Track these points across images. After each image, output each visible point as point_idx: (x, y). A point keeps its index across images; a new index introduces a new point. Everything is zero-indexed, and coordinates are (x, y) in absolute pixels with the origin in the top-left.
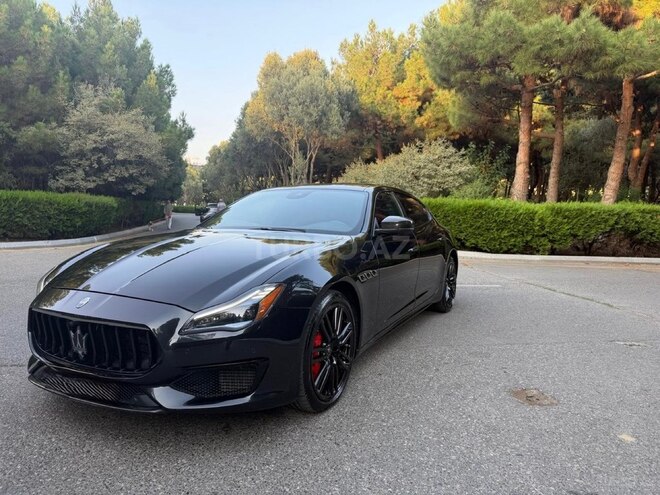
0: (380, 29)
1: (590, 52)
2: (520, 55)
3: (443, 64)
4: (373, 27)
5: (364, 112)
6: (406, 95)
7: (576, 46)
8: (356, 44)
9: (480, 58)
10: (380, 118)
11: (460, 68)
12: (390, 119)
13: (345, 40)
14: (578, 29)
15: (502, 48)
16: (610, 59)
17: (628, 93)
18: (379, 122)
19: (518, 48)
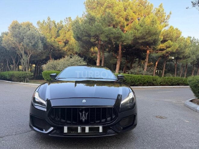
0: (52, 20)
1: (119, 37)
2: (103, 35)
4: (49, 19)
5: (48, 44)
6: (60, 41)
7: (116, 35)
8: (43, 23)
9: (92, 34)
10: (53, 47)
11: (86, 36)
12: (56, 47)
13: (39, 21)
15: (98, 33)
16: (123, 39)
17: (120, 48)
18: (52, 48)
19: (102, 33)
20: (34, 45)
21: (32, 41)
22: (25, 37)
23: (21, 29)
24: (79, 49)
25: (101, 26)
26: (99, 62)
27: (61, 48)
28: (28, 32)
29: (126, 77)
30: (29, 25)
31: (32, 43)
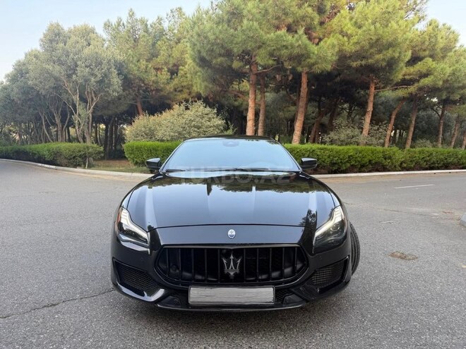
1: (303, 55)
2: (262, 52)
3: (209, 50)
4: (132, 15)
5: (132, 76)
6: (160, 67)
7: (296, 51)
8: (119, 25)
9: (235, 50)
10: (143, 83)
11: (220, 55)
12: (151, 83)
13: (108, 21)
14: (297, 40)
15: (250, 46)
16: (312, 61)
17: (304, 80)
18: (143, 85)
19: (259, 47)
20: (101, 82)
21: (96, 71)
22: (79, 63)
23: (69, 42)
24: (206, 87)
25: (257, 30)
26: (254, 117)
27: (163, 83)
28: (87, 51)
29: (319, 153)
30: (87, 34)
31: (96, 76)
